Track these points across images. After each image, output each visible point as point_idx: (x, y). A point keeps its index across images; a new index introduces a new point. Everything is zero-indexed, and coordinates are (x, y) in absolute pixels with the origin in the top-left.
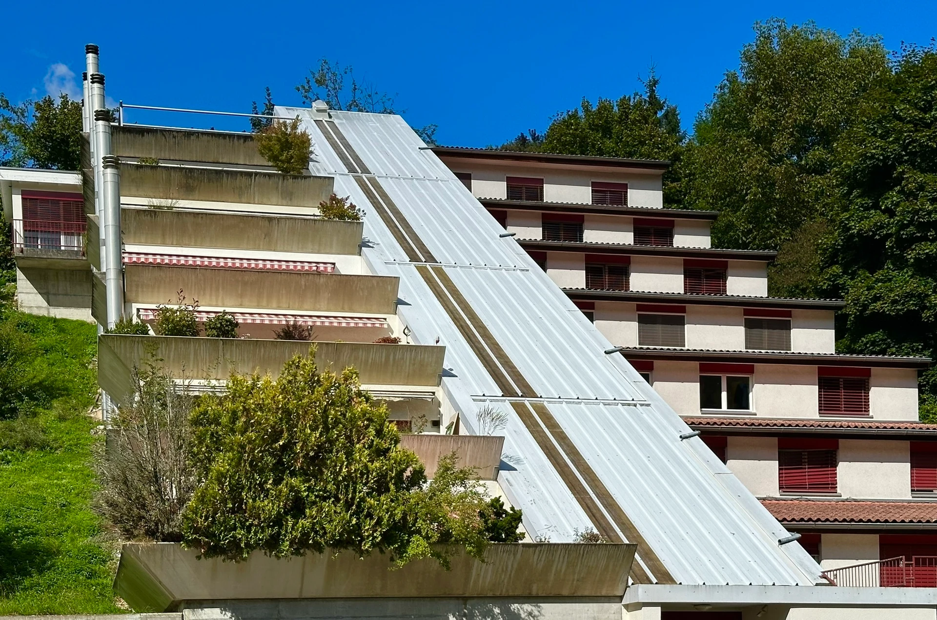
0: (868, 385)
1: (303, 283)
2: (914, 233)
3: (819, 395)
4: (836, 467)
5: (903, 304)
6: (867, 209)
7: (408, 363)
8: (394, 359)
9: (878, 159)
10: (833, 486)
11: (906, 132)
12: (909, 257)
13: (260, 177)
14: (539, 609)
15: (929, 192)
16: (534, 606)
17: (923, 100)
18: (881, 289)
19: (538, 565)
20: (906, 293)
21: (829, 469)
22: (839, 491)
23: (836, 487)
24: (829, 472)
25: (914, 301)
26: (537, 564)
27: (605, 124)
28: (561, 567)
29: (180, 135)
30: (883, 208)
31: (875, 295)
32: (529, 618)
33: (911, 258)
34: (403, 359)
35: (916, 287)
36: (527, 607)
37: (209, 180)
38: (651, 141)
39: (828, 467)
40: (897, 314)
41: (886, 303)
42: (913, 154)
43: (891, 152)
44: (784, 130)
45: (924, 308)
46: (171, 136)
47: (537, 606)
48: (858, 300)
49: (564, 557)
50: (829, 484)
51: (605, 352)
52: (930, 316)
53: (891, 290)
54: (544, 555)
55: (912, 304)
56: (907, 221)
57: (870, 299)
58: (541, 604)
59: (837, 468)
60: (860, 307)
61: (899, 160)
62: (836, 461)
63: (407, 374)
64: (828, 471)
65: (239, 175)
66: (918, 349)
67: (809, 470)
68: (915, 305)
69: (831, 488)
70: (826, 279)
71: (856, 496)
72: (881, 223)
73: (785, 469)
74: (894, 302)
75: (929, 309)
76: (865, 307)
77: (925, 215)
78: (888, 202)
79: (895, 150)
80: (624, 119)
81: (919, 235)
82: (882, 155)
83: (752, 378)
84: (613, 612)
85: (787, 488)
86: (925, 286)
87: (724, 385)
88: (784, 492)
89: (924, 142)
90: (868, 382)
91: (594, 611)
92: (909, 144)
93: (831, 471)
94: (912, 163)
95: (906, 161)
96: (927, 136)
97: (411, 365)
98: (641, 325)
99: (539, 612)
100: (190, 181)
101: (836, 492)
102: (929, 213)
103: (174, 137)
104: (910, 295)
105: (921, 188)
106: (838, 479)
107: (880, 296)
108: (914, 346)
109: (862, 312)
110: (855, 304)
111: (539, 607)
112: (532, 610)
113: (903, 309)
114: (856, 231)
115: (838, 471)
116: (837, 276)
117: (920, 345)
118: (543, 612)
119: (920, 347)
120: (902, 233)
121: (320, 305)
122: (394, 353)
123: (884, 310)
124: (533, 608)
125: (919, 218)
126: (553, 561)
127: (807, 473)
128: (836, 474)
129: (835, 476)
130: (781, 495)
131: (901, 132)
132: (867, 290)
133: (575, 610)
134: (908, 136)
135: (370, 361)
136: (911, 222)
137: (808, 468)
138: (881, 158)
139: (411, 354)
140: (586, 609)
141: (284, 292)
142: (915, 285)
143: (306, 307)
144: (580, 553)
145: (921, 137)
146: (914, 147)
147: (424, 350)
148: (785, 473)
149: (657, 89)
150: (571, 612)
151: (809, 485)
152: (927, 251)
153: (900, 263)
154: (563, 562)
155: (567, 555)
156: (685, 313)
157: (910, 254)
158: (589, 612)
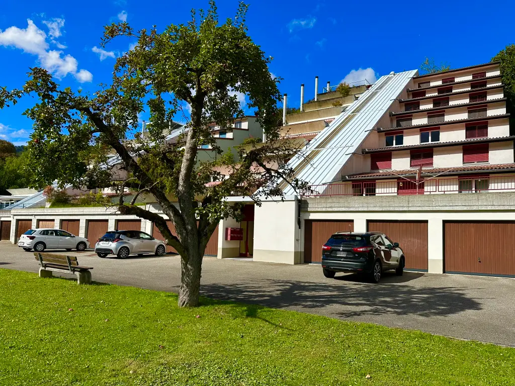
3: (466, 133)
10: (431, 164)
23: (433, 164)
51: (365, 131)
59: (433, 158)
71: (440, 166)
73: (413, 160)
83: (440, 131)
85: (413, 166)
90: (487, 126)
93: (431, 159)
98: (429, 119)
101: (433, 166)
106: (433, 162)
127: (421, 161)
128: (433, 160)
130: (411, 169)
137: (422, 159)
151: (422, 164)
156: (445, 112)
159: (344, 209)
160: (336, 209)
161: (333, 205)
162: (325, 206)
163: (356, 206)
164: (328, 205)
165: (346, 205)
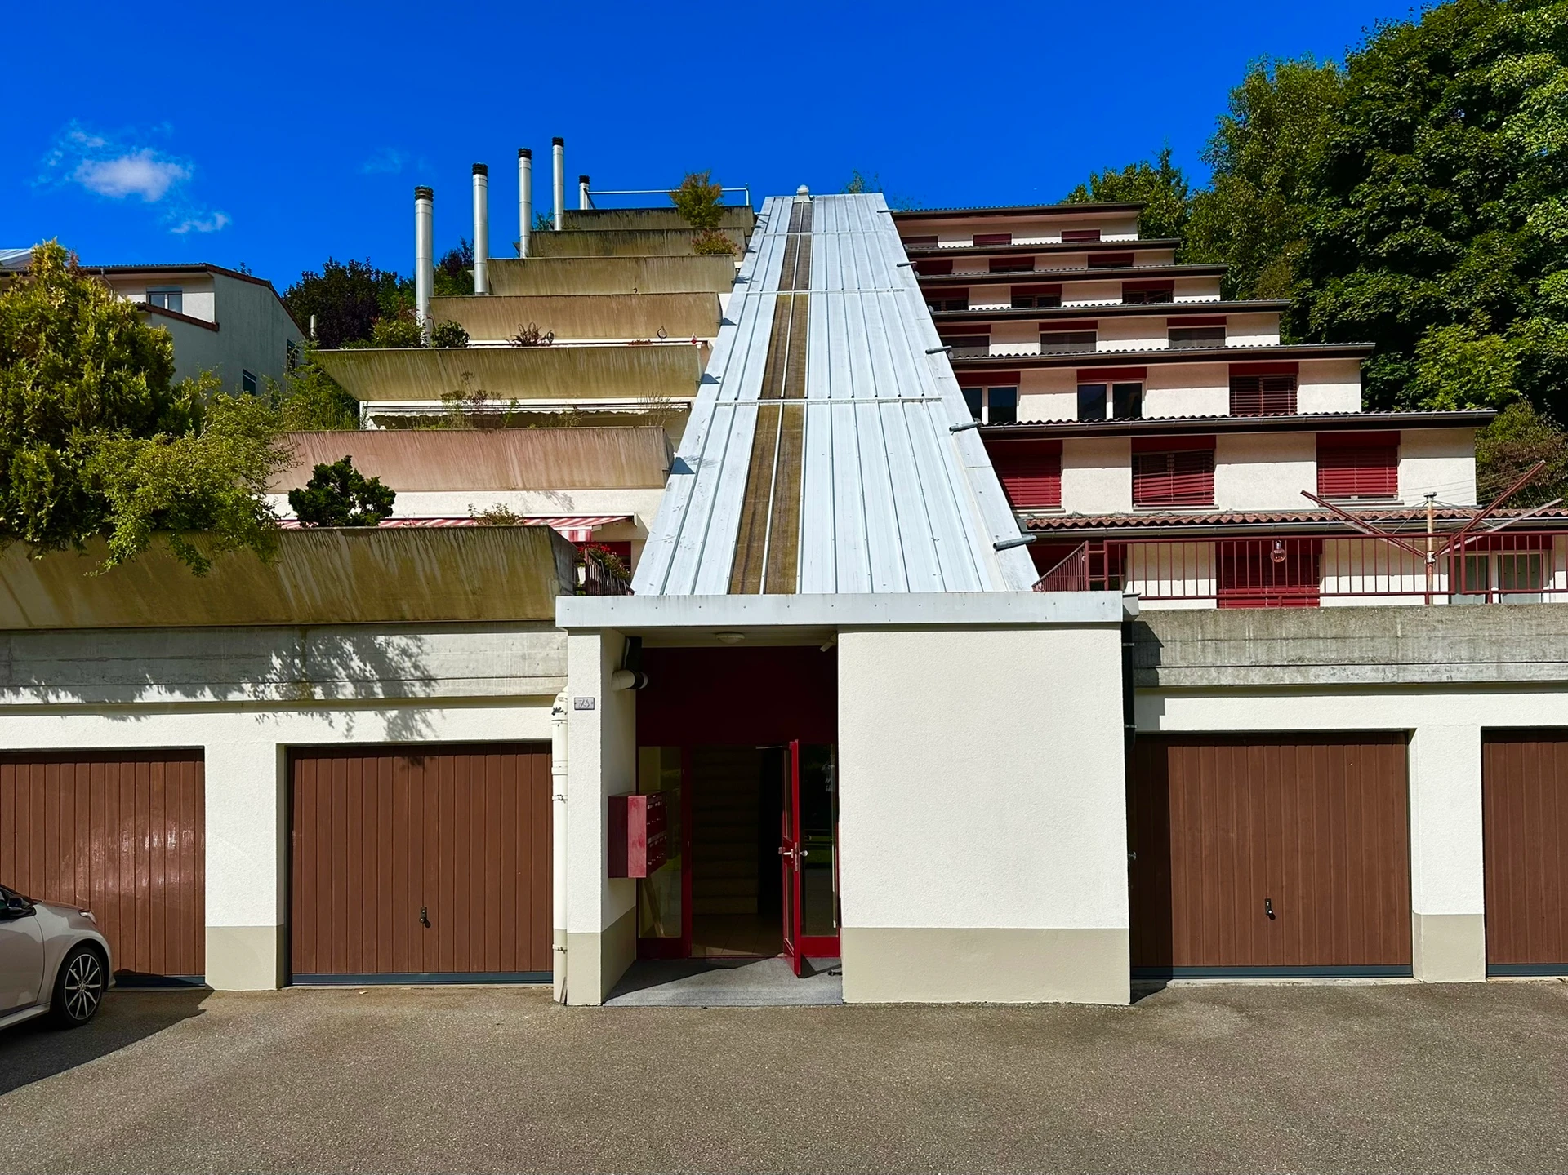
0: (1296, 383)
1: (614, 306)
2: (1386, 223)
3: (1231, 398)
4: (1213, 472)
5: (1375, 307)
6: (1336, 208)
7: (657, 370)
8: (639, 365)
9: (1344, 147)
10: (1208, 496)
11: (1374, 110)
12: (1381, 251)
13: (672, 233)
14: (419, 644)
15: (1402, 173)
16: (410, 638)
17: (1396, 73)
18: (1351, 294)
19: (390, 566)
20: (1379, 293)
21: (1203, 475)
22: (1216, 501)
23: (1213, 498)
24: (1203, 479)
25: (1388, 301)
26: (386, 566)
27: (1110, 193)
28: (432, 570)
29: (632, 212)
30: (1353, 203)
31: (1344, 301)
32: (402, 658)
33: (1383, 252)
34: (650, 363)
35: (1389, 285)
36: (400, 640)
37: (624, 241)
38: (1156, 203)
39: (1202, 473)
40: (1369, 320)
41: (1356, 309)
42: (1383, 136)
43: (1358, 137)
44: (1273, 162)
45: (1400, 308)
46: (624, 216)
47: (416, 638)
48: (1325, 309)
49: (427, 552)
50: (1202, 494)
51: (926, 352)
52: (1405, 316)
53: (1362, 293)
54: (390, 550)
55: (1385, 306)
56: (1377, 210)
57: (1339, 307)
58: (422, 636)
59: (1215, 473)
60: (1326, 317)
61: (1368, 145)
62: (1213, 464)
63: (659, 383)
64: (1202, 477)
65: (651, 233)
66: (1396, 359)
67: (1175, 477)
68: (1388, 306)
69: (1206, 498)
70: (1295, 295)
71: (1240, 507)
72: (1351, 219)
73: (1143, 477)
74: (1366, 306)
75: (1404, 307)
76: (1333, 316)
77: (1397, 199)
78: (1359, 196)
79: (1363, 134)
80: (1128, 186)
81: (1391, 224)
82: (1349, 141)
83: (1145, 383)
84: (556, 647)
85: (1143, 501)
86: (1401, 283)
87: (1110, 395)
88: (1139, 506)
89: (1395, 118)
90: (1296, 380)
91: (523, 646)
92: (1379, 123)
93: (1205, 477)
94: (1383, 145)
95: (1377, 145)
96: (1400, 109)
97: (661, 371)
98: (1045, 346)
99: (419, 647)
100: (607, 244)
101: (1213, 504)
102: (1403, 196)
103: (627, 216)
104: (1382, 296)
105: (1393, 170)
106: (1216, 487)
107: (1350, 302)
108: (1391, 356)
109: (1329, 322)
110: (1322, 315)
111: (420, 640)
112: (407, 645)
113: (1374, 313)
114: (1321, 232)
115: (1215, 478)
116: (1308, 290)
117: (1398, 354)
118: (425, 648)
119: (1399, 356)
120: (1372, 225)
121: (638, 331)
122: (638, 357)
123: (1354, 317)
124: (410, 642)
125: (1390, 203)
126: (412, 560)
127: (1172, 482)
128: (1213, 480)
129: (1211, 483)
130: (1134, 510)
131: (1368, 114)
132: (1335, 298)
133: (490, 644)
134: (1378, 114)
135: (612, 368)
136: (1381, 212)
137: (1174, 475)
138: (1348, 145)
139: (658, 358)
140: (510, 642)
141: (597, 318)
142: (1388, 284)
143: (624, 335)
144: (452, 545)
145: (1392, 113)
146: (1387, 126)
147: (672, 352)
148: (1142, 483)
149: (1171, 159)
150: (482, 648)
151: (1174, 496)
152: (1401, 241)
153: (1374, 264)
154: (430, 562)
155: (430, 548)
156: (1097, 328)
157: (1382, 248)
158: (514, 648)
159: (1369, 675)
160: (1325, 676)
161: (1309, 651)
162: (1263, 658)
163: (1438, 656)
164: (1285, 651)
165: (1383, 649)
